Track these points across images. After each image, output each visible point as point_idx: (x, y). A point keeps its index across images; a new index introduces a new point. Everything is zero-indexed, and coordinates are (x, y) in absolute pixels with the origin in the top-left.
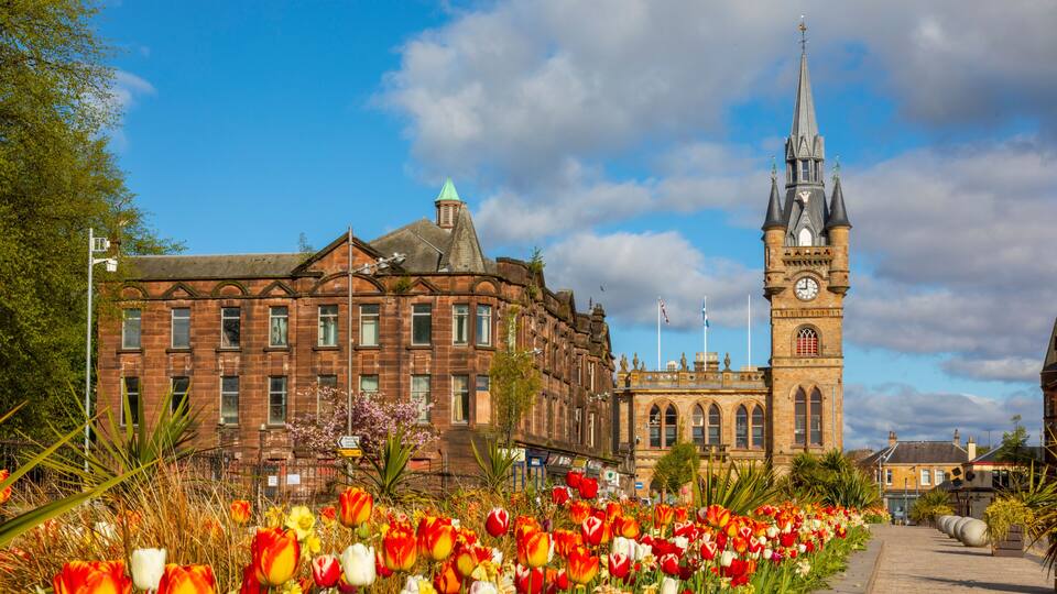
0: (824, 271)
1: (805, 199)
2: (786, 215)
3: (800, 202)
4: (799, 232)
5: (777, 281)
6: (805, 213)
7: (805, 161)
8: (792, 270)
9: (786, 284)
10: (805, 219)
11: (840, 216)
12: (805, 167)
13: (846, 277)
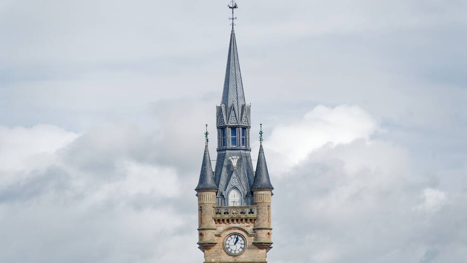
0: (249, 227)
1: (234, 163)
2: (217, 177)
3: (229, 166)
4: (228, 193)
5: (209, 237)
6: (234, 175)
7: (234, 128)
8: (222, 227)
9: (216, 240)
10: (234, 181)
11: (264, 180)
12: (234, 133)
13: (269, 234)
